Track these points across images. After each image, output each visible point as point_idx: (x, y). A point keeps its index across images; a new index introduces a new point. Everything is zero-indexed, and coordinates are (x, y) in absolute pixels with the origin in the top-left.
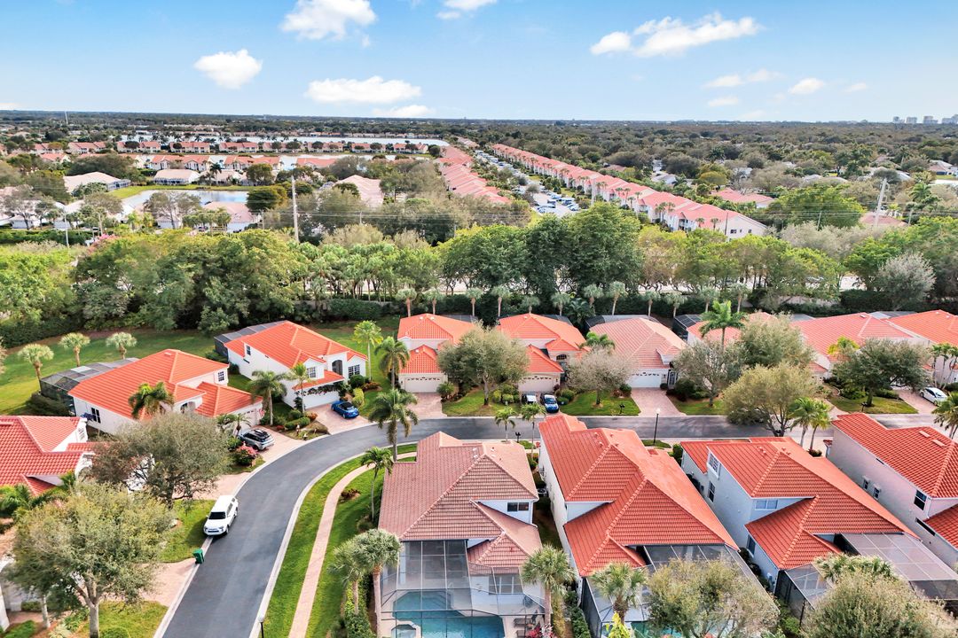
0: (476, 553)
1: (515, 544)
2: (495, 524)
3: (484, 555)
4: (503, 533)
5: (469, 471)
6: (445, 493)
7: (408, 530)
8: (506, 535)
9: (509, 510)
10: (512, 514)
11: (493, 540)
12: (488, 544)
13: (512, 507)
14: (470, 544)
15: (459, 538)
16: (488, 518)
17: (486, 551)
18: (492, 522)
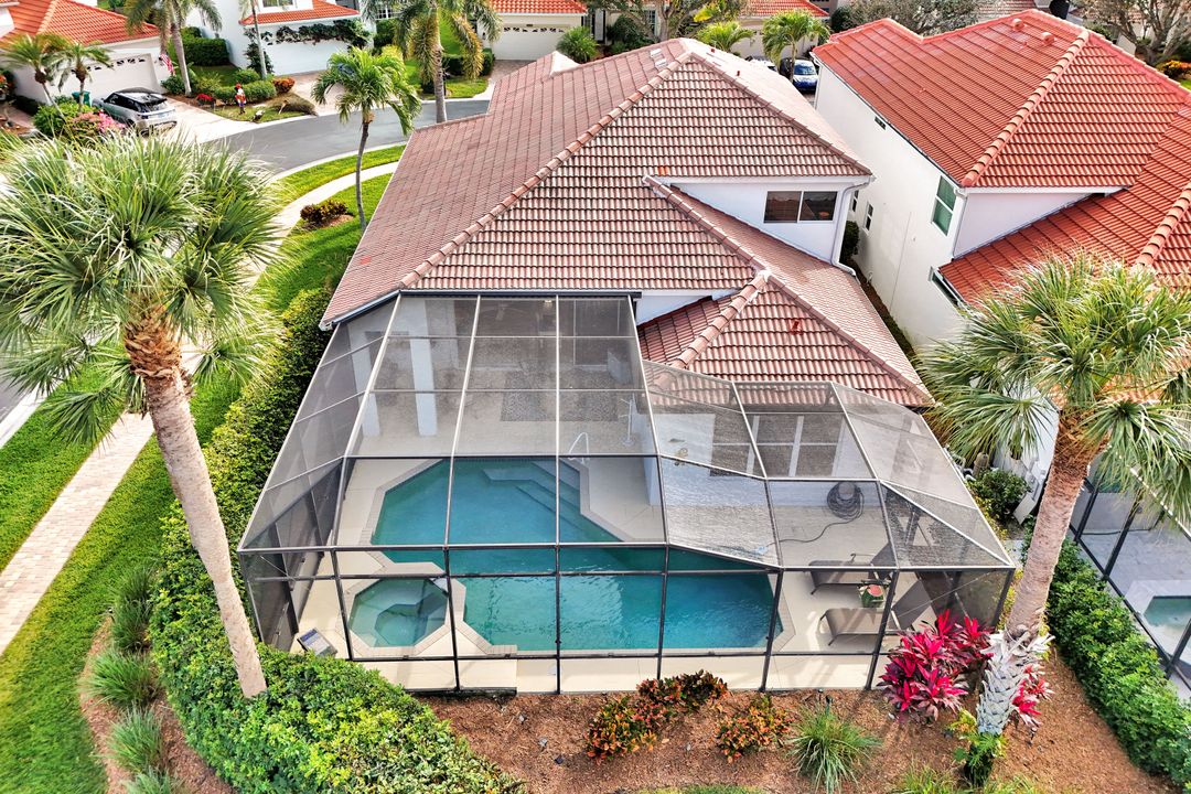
0: (667, 337)
1: (807, 309)
2: (734, 250)
3: (697, 343)
4: (762, 276)
5: (643, 96)
6: (562, 155)
7: (434, 258)
8: (771, 281)
9: (770, 216)
10: (778, 230)
11: (729, 298)
12: (709, 311)
13: (779, 209)
14: (647, 311)
15: (609, 287)
16: (707, 231)
17: (706, 332)
18: (721, 241)
